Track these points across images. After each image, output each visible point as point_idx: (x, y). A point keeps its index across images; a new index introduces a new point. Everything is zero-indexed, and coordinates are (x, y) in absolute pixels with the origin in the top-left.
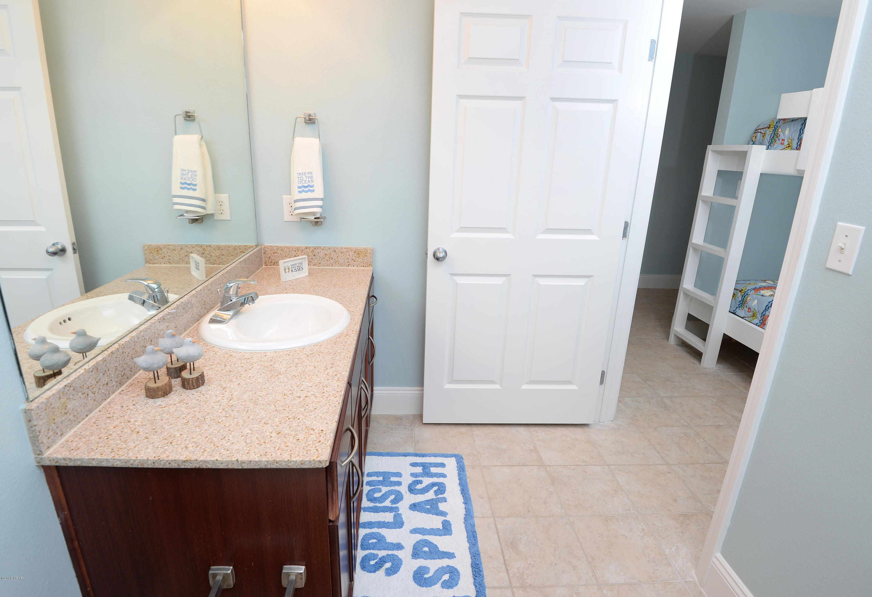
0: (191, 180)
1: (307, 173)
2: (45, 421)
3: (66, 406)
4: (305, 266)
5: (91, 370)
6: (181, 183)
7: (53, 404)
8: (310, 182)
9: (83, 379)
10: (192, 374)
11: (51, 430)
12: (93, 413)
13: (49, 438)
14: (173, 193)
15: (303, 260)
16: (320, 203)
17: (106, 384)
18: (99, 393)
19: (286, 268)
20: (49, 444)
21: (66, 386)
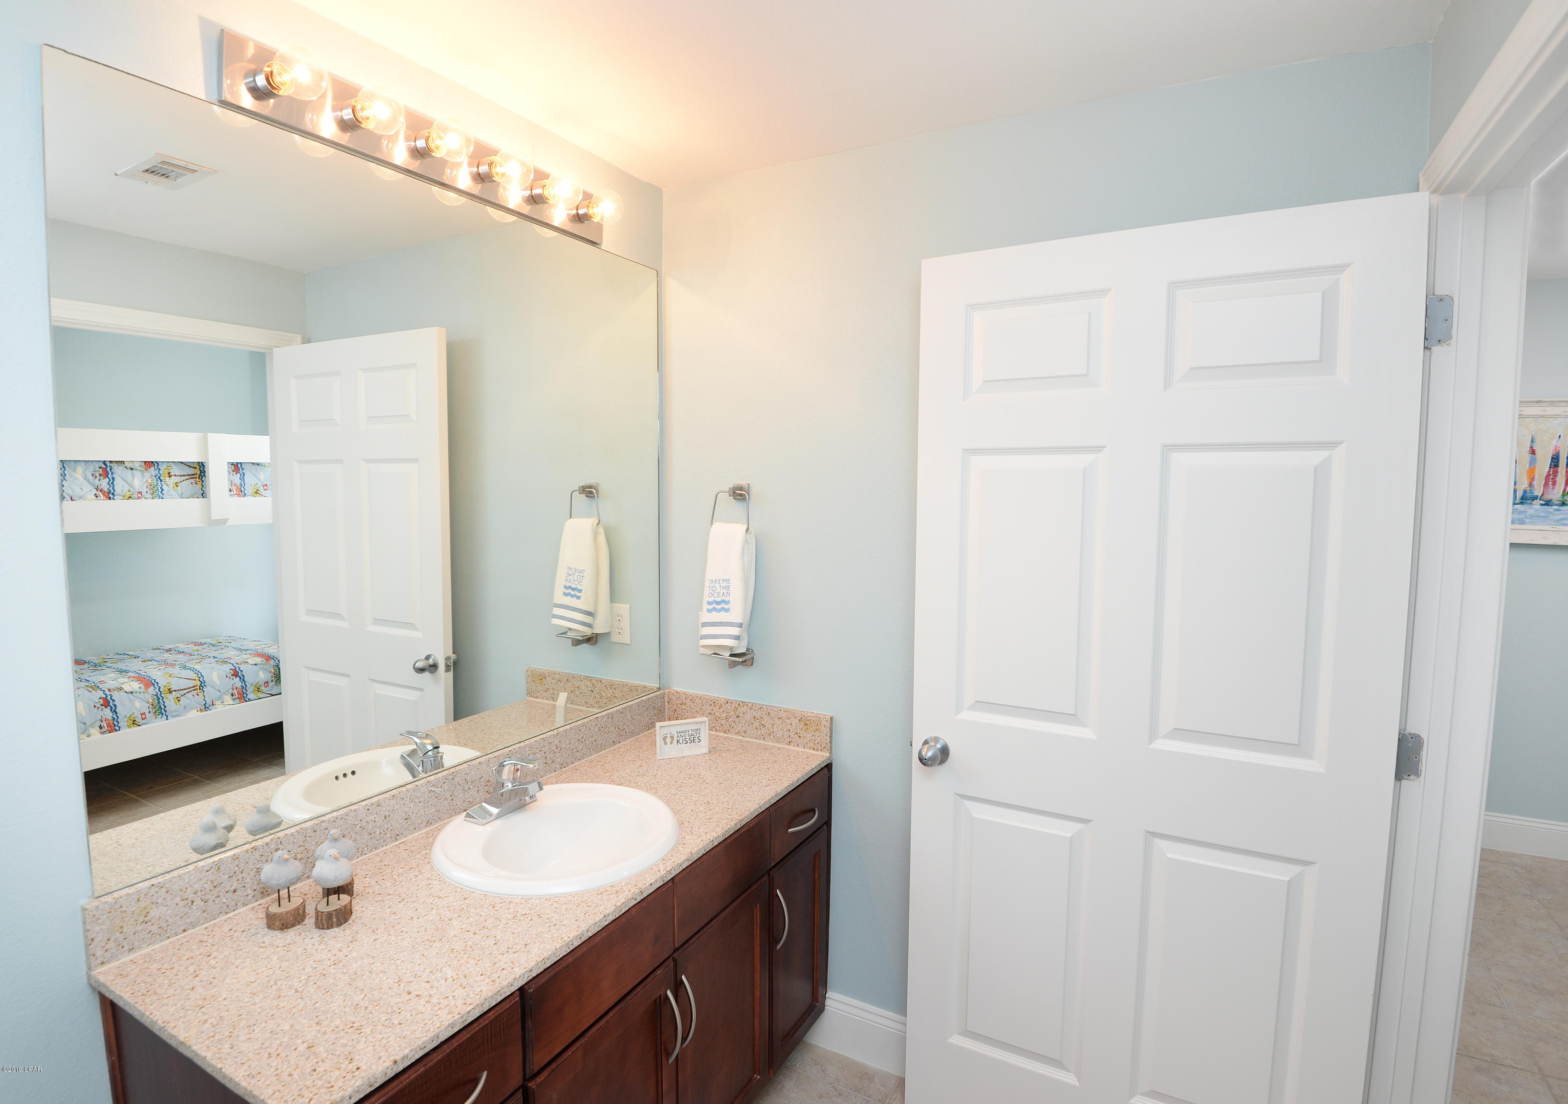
0: (576, 582)
1: (722, 581)
2: (105, 927)
3: (148, 913)
4: (705, 734)
5: (206, 869)
6: (565, 587)
7: (124, 906)
8: (726, 595)
9: (187, 880)
10: (329, 903)
11: (112, 940)
12: (196, 929)
13: (106, 951)
14: (555, 601)
15: (701, 723)
16: (735, 631)
17: (232, 890)
18: (217, 902)
19: (667, 737)
20: (105, 959)
21: (153, 885)
